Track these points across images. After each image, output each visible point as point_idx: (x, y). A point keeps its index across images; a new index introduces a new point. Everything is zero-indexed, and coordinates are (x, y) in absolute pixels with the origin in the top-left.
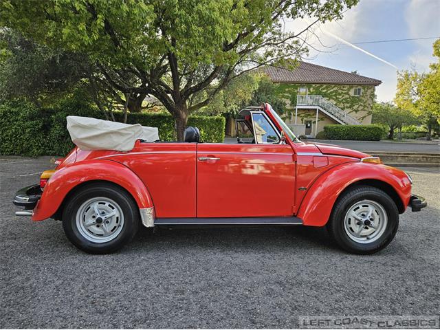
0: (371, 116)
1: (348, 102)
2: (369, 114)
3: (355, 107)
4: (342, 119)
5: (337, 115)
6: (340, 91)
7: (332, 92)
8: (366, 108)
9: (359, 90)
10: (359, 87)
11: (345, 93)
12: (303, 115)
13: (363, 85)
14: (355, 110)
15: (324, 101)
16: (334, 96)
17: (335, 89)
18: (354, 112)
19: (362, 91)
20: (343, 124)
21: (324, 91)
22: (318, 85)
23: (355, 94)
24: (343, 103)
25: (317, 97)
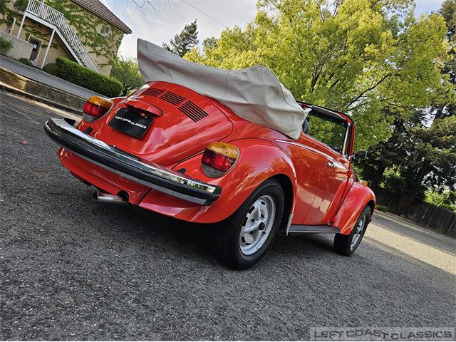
0: (112, 66)
1: (91, 38)
2: (110, 63)
3: (98, 48)
4: (81, 56)
5: (76, 49)
6: (86, 20)
7: (76, 16)
8: (108, 55)
9: (108, 29)
10: (108, 26)
11: (91, 26)
12: (30, 29)
13: (113, 26)
14: (96, 52)
15: (64, 22)
16: (78, 22)
17: (81, 14)
18: (95, 54)
19: (110, 32)
20: (81, 64)
21: (67, 9)
23: (102, 32)
24: (86, 37)
25: (56, 13)
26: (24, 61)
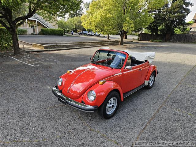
0: (57, 25)
1: (48, 18)
3: (51, 20)
4: (47, 25)
5: (45, 23)
6: (44, 12)
7: (40, 12)
8: (55, 21)
12: (29, 23)
15: (38, 16)
16: (42, 14)
18: (51, 23)
20: (48, 28)
23: (50, 14)
24: (46, 18)
26: (32, 34)
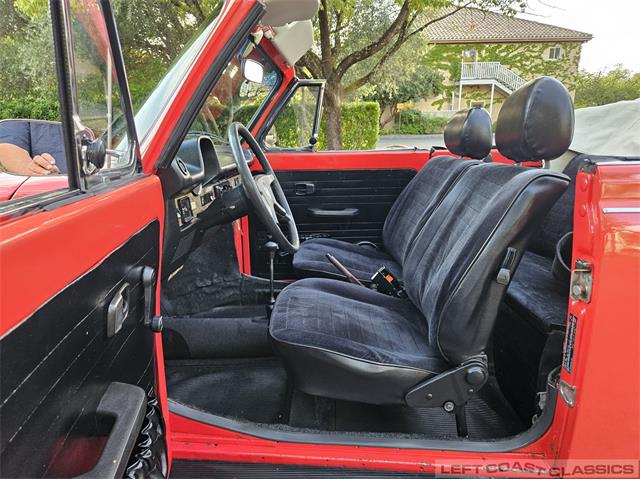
1: (539, 71)
6: (527, 54)
7: (515, 56)
8: (567, 80)
9: (558, 50)
10: (558, 46)
11: (536, 57)
12: (469, 95)
13: (564, 42)
15: (503, 70)
16: (519, 61)
17: (521, 50)
19: (562, 51)
21: (503, 54)
22: (493, 45)
23: (551, 57)
24: (532, 72)
25: (492, 65)
